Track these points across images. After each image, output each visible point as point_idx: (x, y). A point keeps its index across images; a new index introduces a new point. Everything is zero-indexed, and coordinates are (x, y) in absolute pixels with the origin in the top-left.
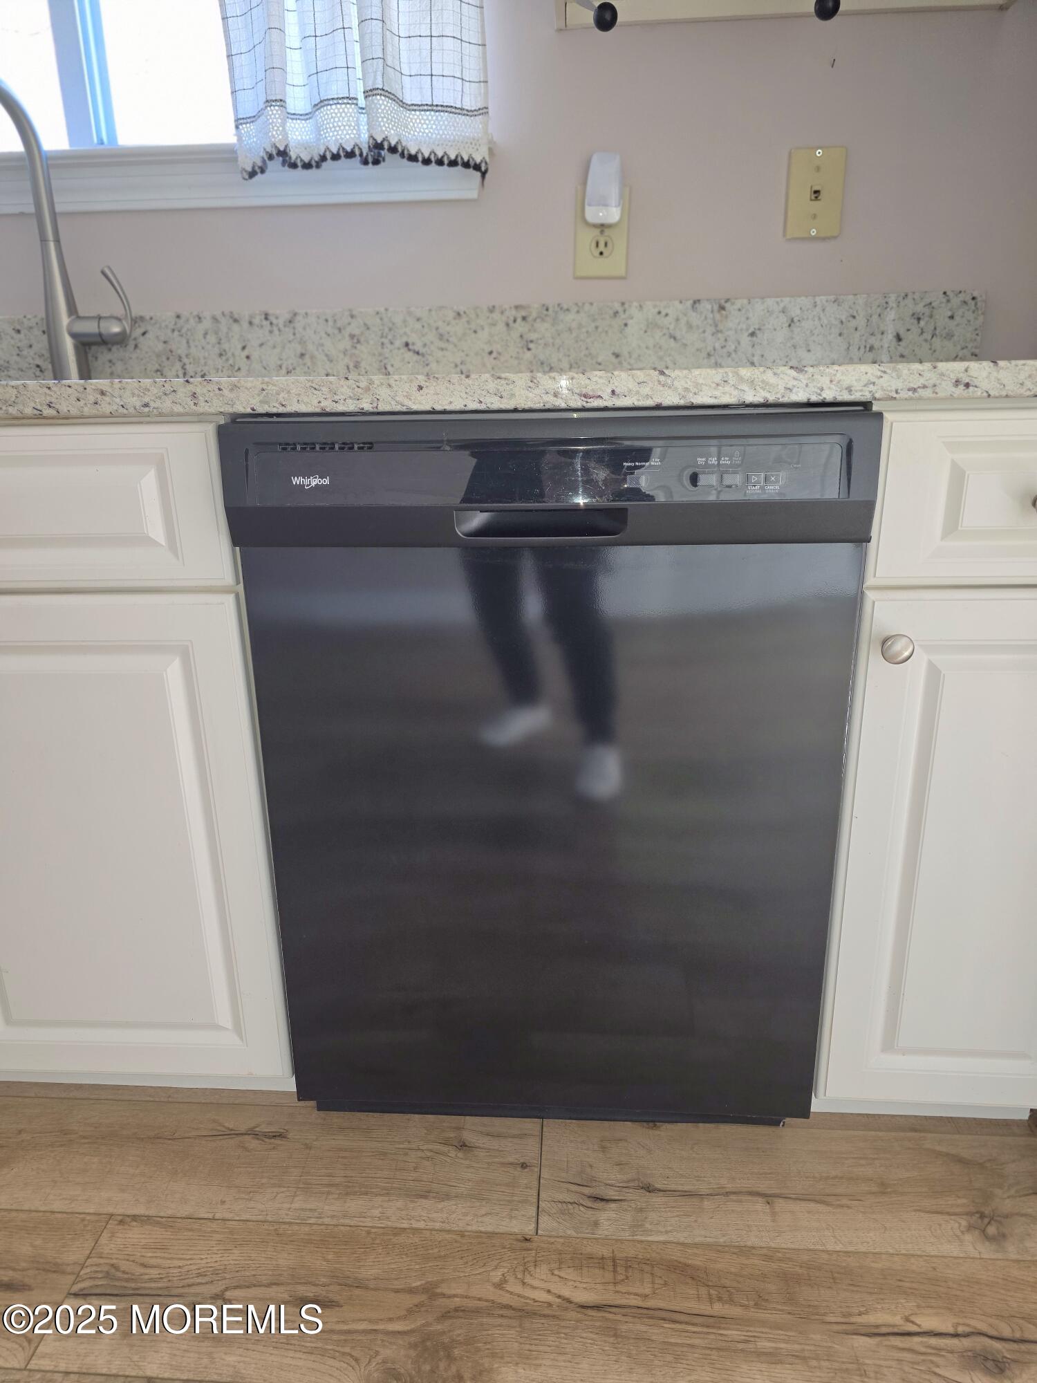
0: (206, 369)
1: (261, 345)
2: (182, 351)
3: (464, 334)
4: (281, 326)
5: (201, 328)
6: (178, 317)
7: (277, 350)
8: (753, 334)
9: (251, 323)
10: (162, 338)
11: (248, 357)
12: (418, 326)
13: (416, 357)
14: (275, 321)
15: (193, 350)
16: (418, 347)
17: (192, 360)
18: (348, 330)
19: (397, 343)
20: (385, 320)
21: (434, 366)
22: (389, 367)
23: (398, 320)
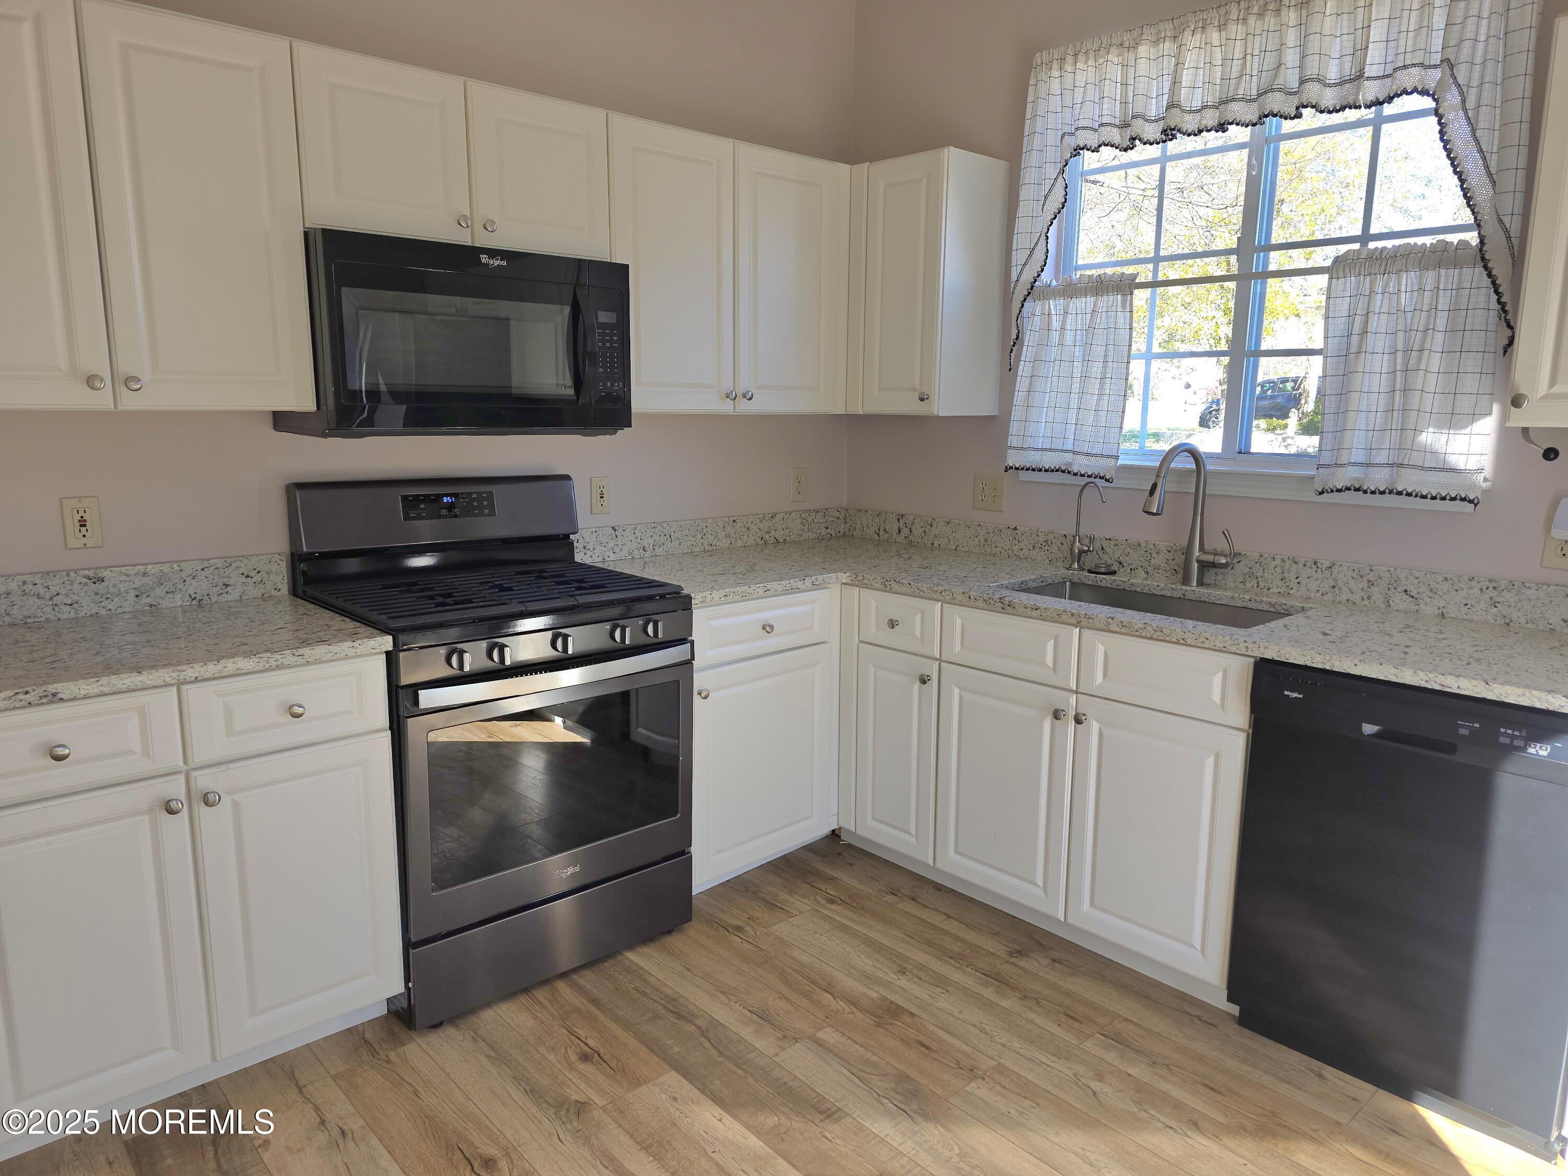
0: (1271, 586)
1: (1309, 578)
2: (1259, 574)
3: (1448, 591)
4: (1323, 569)
5: (1274, 563)
6: (1261, 556)
7: (1318, 582)
9: (1305, 565)
10: (1248, 566)
11: (1299, 583)
12: (1416, 581)
13: (1411, 599)
14: (1320, 566)
15: (1266, 575)
16: (1414, 593)
18: (1367, 577)
19: (1399, 589)
20: (1394, 575)
21: (1423, 606)
22: (1391, 602)
23: (1402, 576)
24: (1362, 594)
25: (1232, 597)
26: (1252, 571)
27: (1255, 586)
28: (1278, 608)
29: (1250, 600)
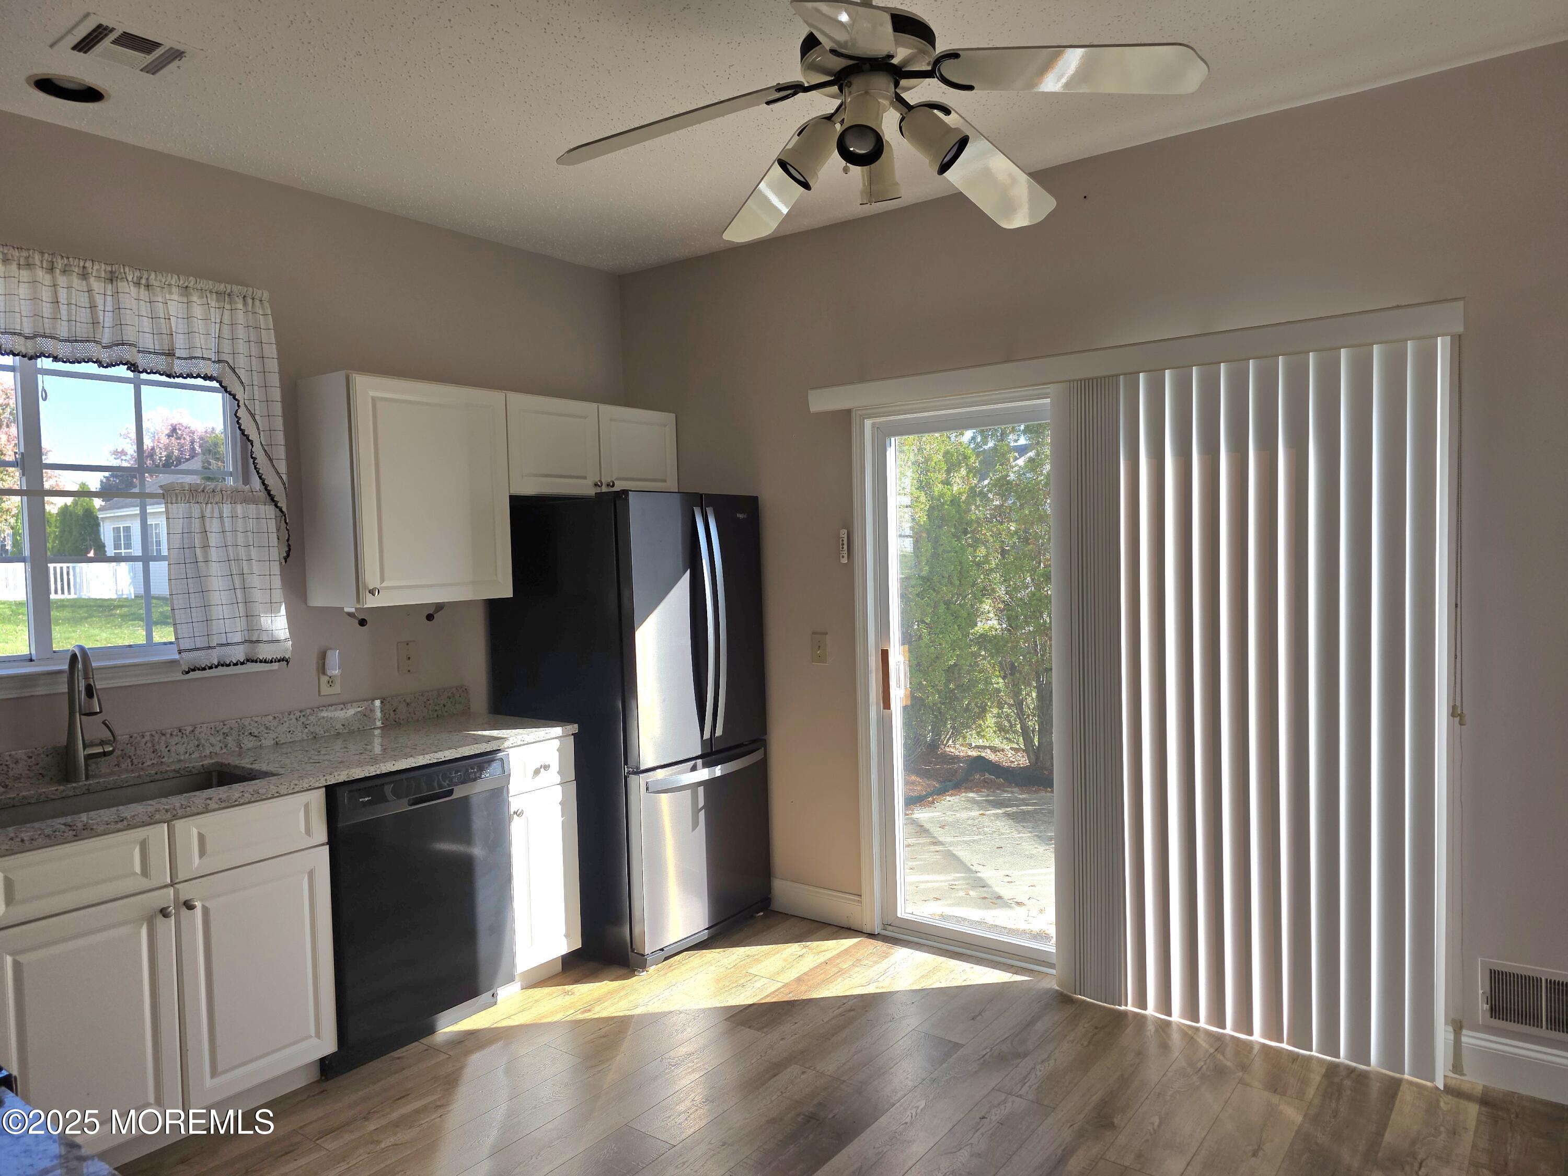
1: (176, 744)
2: (132, 754)
3: (278, 726)
4: (188, 735)
5: (144, 740)
6: (131, 737)
7: (185, 745)
8: (394, 711)
9: (171, 735)
10: (121, 749)
11: (169, 751)
12: (256, 725)
13: (255, 738)
14: (184, 732)
15: (138, 752)
16: (256, 734)
17: (137, 757)
18: (222, 731)
19: (246, 734)
20: (241, 724)
21: (263, 741)
22: (242, 745)
23: (246, 723)
24: (221, 745)
25: (139, 776)
26: (124, 752)
27: (130, 764)
28: (182, 772)
29: (156, 774)
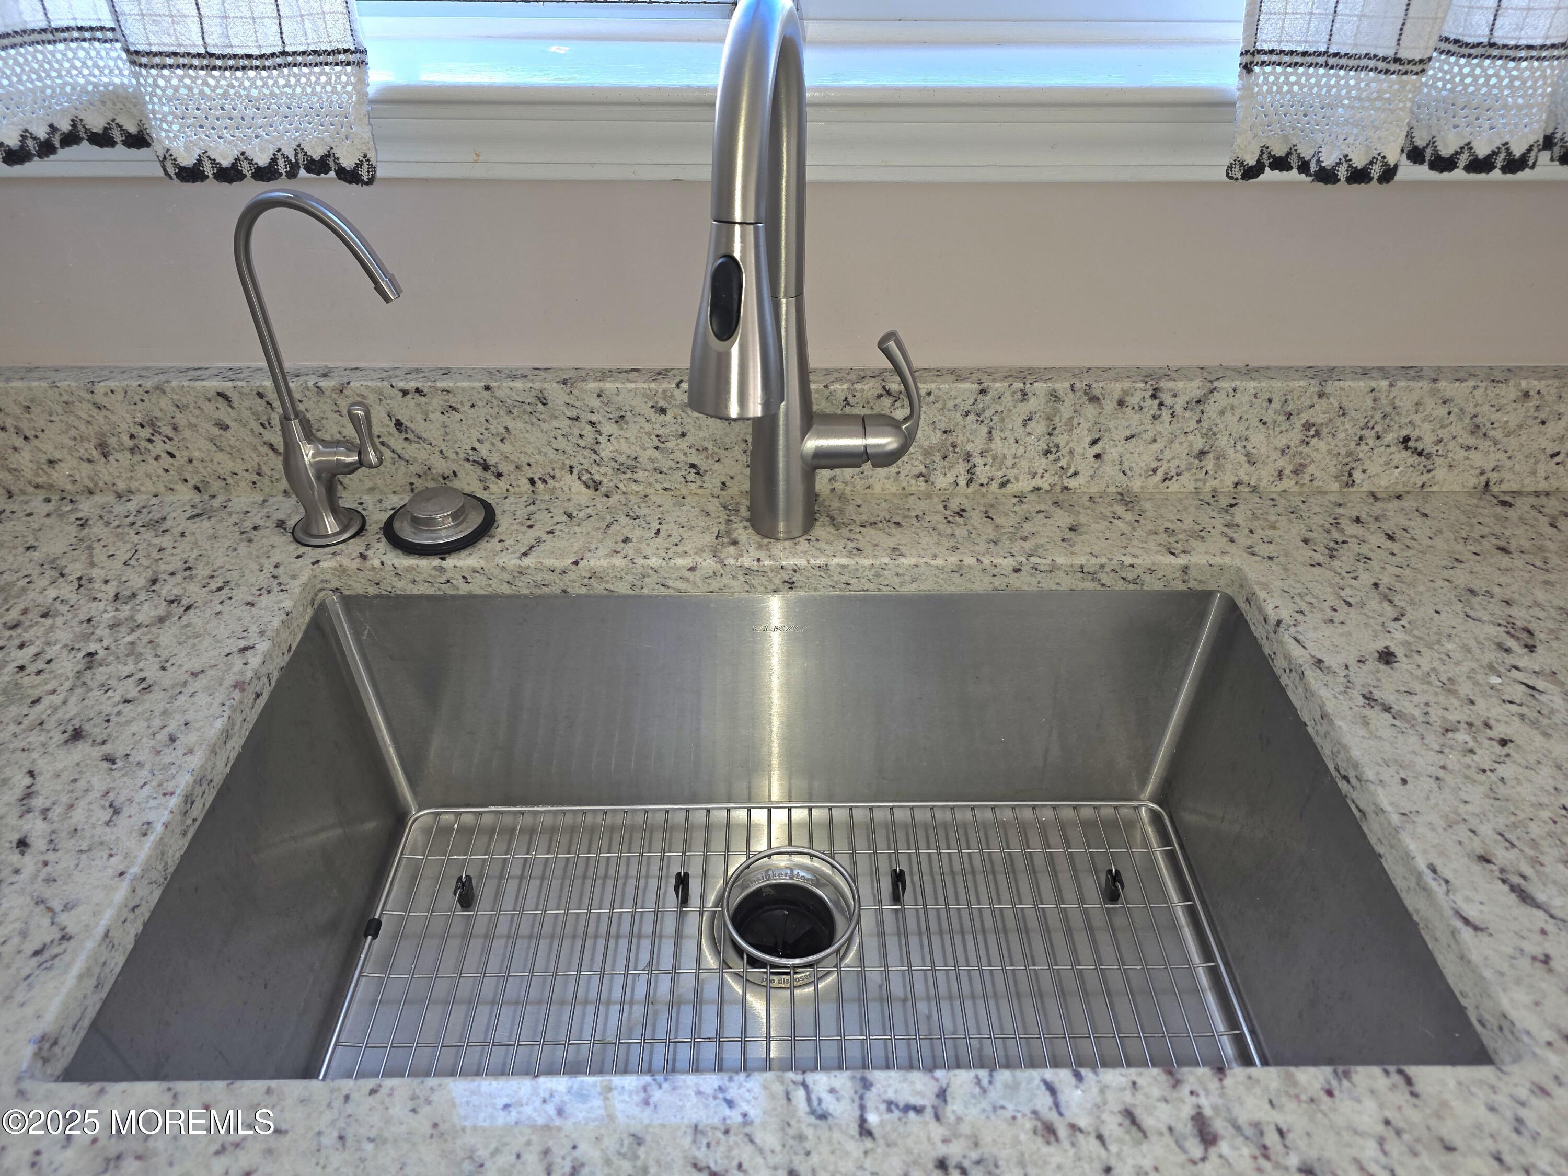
0: (1011, 474)
1: (1130, 438)
2: (974, 447)
4: (1178, 409)
5: (1023, 409)
6: (983, 392)
7: (1158, 446)
9: (1121, 403)
10: (943, 426)
11: (1097, 456)
12: (1442, 411)
13: (1415, 459)
14: (1168, 401)
15: (997, 445)
16: (1427, 444)
17: (990, 460)
18: (1305, 417)
19: (1389, 438)
20: (1384, 401)
21: (1440, 473)
22: (1357, 475)
23: (1406, 402)
24: (1281, 463)
25: (959, 570)
26: (951, 439)
27: (962, 482)
28: (1105, 579)
29: (1017, 571)
